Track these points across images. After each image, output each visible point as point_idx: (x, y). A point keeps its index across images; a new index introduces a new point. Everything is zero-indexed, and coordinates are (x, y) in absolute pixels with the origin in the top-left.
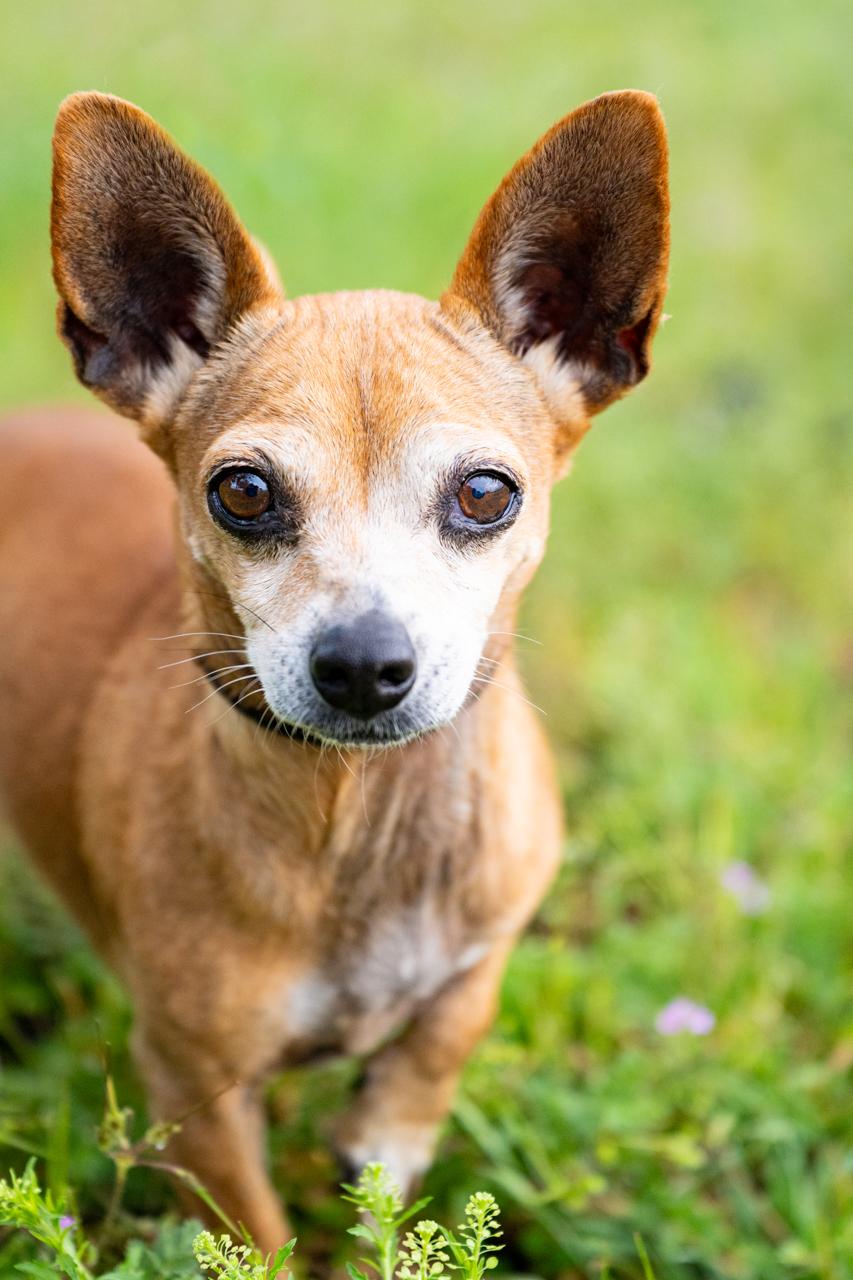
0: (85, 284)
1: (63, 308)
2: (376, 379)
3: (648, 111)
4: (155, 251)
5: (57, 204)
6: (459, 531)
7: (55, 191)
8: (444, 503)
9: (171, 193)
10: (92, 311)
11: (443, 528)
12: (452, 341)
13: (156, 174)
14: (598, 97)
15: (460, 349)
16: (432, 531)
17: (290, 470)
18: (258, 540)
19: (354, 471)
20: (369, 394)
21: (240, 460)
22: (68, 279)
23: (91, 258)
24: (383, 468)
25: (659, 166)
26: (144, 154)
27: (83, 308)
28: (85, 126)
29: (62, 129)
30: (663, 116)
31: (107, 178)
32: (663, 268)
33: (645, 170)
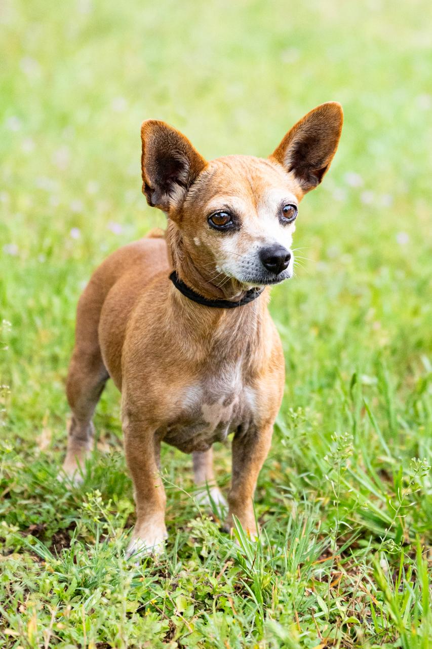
1: (144, 184)
2: (252, 178)
3: (339, 108)
6: (284, 221)
8: (279, 213)
9: (172, 143)
11: (280, 220)
12: (272, 168)
13: (168, 139)
14: (325, 103)
15: (274, 170)
16: (277, 220)
17: (237, 209)
18: (227, 231)
19: (253, 206)
20: (252, 182)
21: (221, 210)
22: (146, 175)
24: (261, 203)
25: (341, 124)
28: (149, 130)
30: (342, 110)
32: (334, 153)
33: (336, 125)
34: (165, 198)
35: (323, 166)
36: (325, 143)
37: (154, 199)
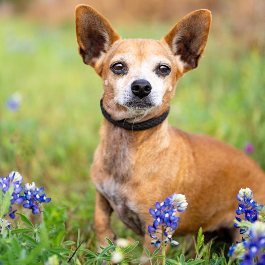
0: (83, 43)
1: (80, 48)
4: (95, 36)
5: (77, 27)
7: (76, 24)
8: (156, 69)
9: (98, 23)
10: (85, 48)
11: (156, 72)
13: (95, 19)
22: (80, 42)
23: (84, 37)
26: (92, 16)
27: (83, 47)
28: (81, 11)
29: (77, 12)
31: (86, 21)
34: (94, 59)
35: (198, 53)
36: (200, 37)
37: (86, 60)
